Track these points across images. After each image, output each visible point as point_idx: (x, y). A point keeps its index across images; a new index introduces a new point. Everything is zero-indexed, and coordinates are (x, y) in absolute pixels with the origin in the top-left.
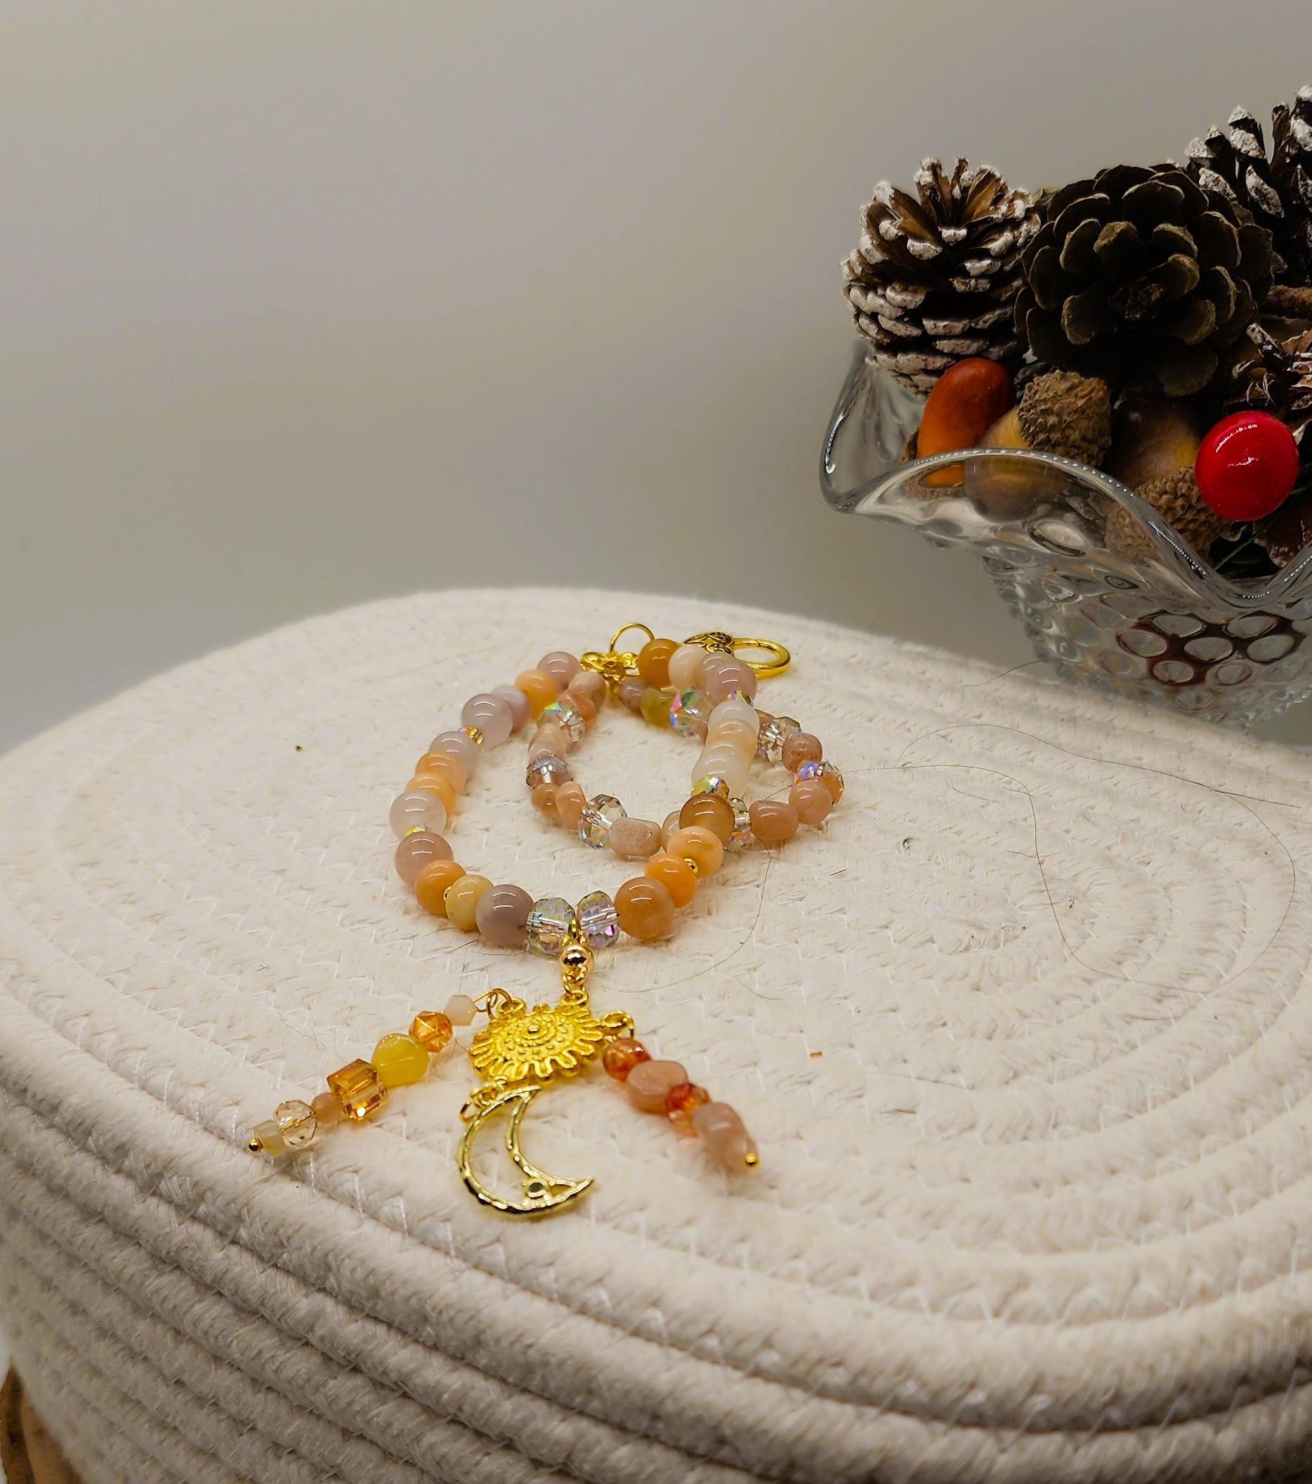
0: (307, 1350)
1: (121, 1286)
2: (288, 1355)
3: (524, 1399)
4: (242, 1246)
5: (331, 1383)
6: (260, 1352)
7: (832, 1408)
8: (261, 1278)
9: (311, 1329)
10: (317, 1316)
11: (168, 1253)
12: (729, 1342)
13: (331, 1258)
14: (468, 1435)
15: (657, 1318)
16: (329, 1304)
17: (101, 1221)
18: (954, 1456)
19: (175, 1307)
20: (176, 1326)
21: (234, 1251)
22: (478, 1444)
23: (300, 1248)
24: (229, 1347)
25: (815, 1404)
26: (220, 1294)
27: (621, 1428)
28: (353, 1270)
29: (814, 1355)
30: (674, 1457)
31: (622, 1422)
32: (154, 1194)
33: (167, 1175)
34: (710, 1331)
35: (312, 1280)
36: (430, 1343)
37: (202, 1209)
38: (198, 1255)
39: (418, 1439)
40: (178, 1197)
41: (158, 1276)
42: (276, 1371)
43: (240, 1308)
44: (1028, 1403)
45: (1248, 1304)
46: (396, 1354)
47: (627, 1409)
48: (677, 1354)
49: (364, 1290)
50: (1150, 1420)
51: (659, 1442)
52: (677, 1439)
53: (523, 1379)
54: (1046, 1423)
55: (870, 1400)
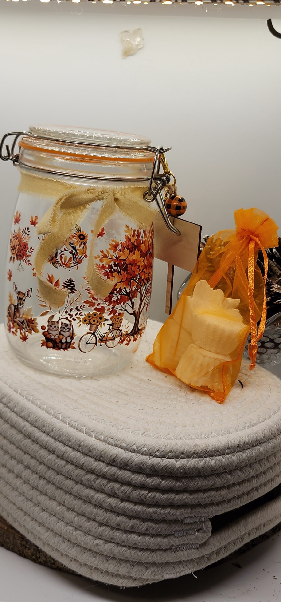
0: (21, 434)
3: (58, 442)
5: (24, 441)
7: (110, 446)
8: (16, 419)
9: (23, 429)
10: (25, 426)
12: (95, 433)
13: (30, 414)
14: (47, 451)
15: (84, 429)
18: (128, 457)
21: (13, 413)
22: (48, 453)
23: (25, 412)
25: (107, 445)
26: (8, 423)
27: (74, 449)
28: (34, 416)
29: (109, 436)
30: (82, 454)
31: (74, 447)
34: (93, 431)
35: (25, 418)
36: (44, 431)
37: (9, 405)
39: (38, 452)
42: (15, 438)
43: (11, 426)
44: (143, 449)
45: (187, 441)
46: (37, 434)
47: (75, 444)
48: (86, 435)
49: (34, 420)
50: (164, 457)
51: (79, 451)
52: (82, 451)
53: (58, 438)
54: (145, 453)
55: (116, 446)
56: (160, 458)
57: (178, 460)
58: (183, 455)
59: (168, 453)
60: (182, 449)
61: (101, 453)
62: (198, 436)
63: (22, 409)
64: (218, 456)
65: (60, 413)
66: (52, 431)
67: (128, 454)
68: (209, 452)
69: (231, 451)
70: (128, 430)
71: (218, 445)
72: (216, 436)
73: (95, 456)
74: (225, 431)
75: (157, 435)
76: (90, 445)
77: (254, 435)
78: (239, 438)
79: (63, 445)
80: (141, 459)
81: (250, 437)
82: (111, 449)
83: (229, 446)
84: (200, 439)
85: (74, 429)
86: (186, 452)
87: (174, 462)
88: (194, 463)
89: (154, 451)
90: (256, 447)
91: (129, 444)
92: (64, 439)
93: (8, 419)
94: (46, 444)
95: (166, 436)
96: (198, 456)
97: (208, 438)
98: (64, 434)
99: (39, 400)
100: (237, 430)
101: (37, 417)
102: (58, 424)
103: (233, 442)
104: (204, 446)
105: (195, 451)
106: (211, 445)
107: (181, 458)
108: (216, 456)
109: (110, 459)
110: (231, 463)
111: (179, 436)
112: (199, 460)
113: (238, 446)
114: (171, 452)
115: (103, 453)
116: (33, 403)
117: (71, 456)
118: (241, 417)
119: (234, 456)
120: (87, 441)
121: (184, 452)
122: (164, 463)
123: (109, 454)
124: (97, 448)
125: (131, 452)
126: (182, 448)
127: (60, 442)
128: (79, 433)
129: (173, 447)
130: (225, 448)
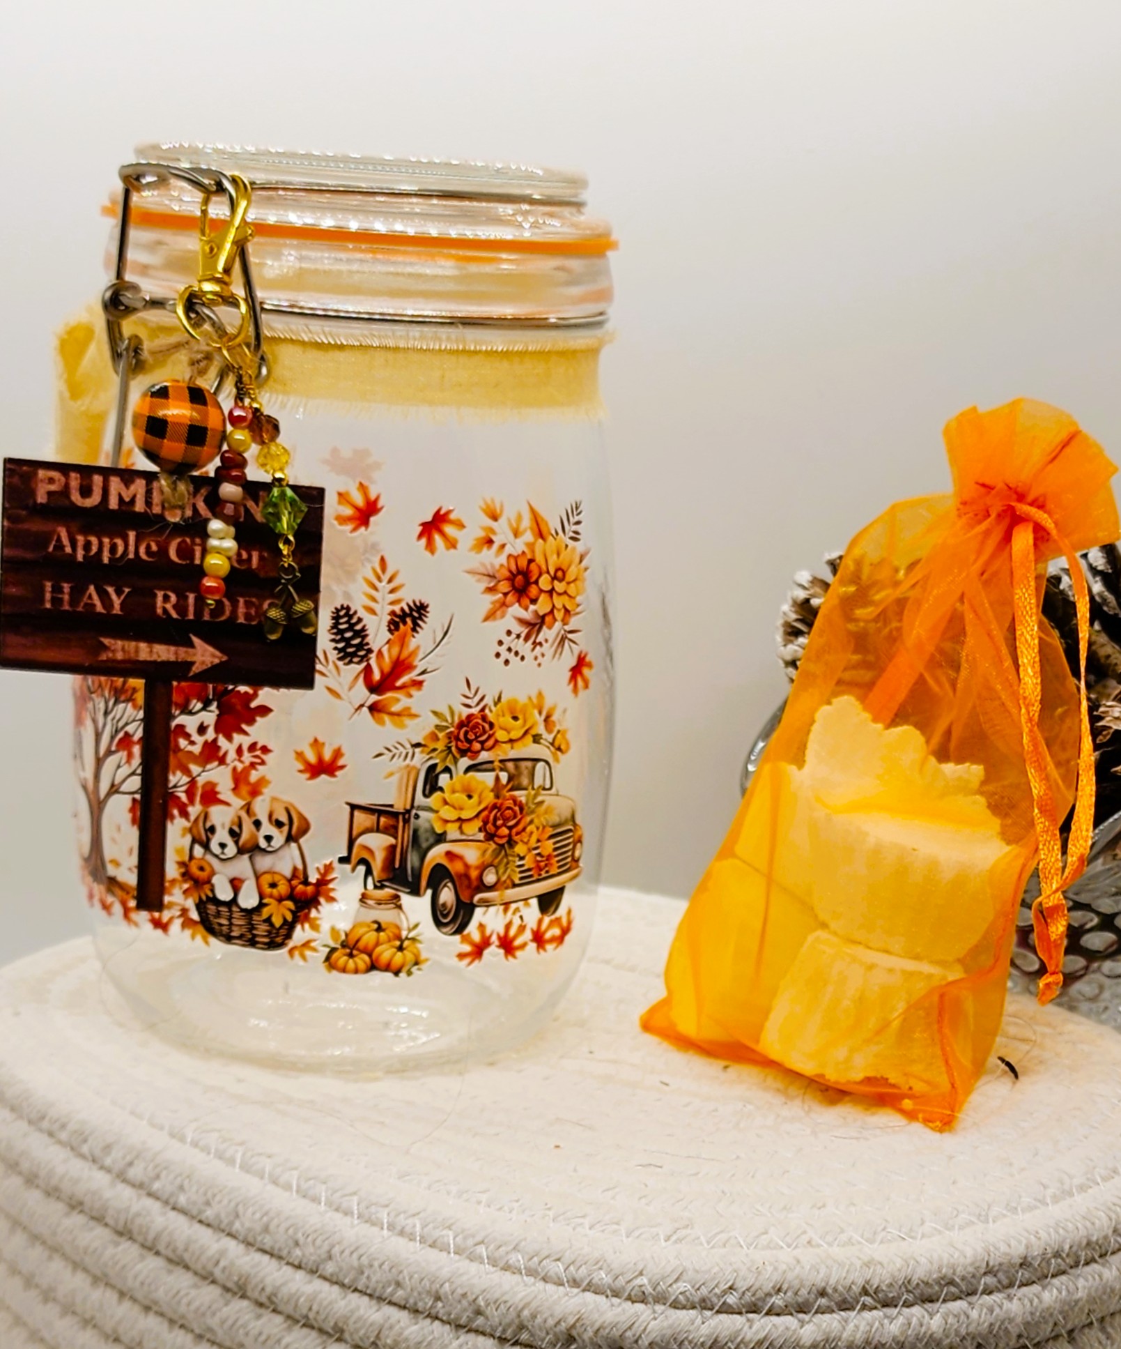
7: (550, 1287)
12: (492, 1247)
14: (314, 1334)
15: (449, 1237)
18: (623, 1318)
21: (173, 1214)
22: (319, 1341)
25: (541, 1285)
27: (415, 1311)
28: (254, 1214)
29: (545, 1253)
30: (447, 1328)
31: (415, 1304)
34: (482, 1242)
35: (223, 1226)
36: (296, 1263)
39: (279, 1341)
42: (189, 1304)
43: (170, 1260)
44: (674, 1286)
45: (837, 1252)
46: (273, 1274)
47: (420, 1294)
48: (457, 1257)
49: (258, 1228)
50: (754, 1309)
51: (437, 1318)
52: (450, 1314)
53: (355, 1280)
54: (684, 1302)
55: (575, 1283)
56: (740, 1313)
57: (806, 1317)
58: (823, 1301)
59: (769, 1295)
60: (819, 1280)
61: (519, 1316)
62: (875, 1233)
63: (205, 1194)
64: (955, 1300)
65: (355, 1193)
66: (330, 1258)
67: (620, 1309)
68: (918, 1284)
69: (999, 1282)
70: (615, 1227)
71: (952, 1261)
72: (940, 1232)
73: (500, 1329)
74: (970, 1214)
75: (724, 1236)
76: (477, 1291)
77: (1080, 1226)
78: (1026, 1234)
79: (374, 1302)
80: (670, 1321)
81: (1066, 1231)
82: (556, 1297)
83: (991, 1264)
84: (882, 1242)
85: (412, 1243)
86: (835, 1290)
87: (793, 1328)
88: (868, 1328)
89: (716, 1290)
90: (1088, 1269)
91: (622, 1274)
92: (377, 1282)
93: (156, 1239)
94: (310, 1309)
95: (758, 1237)
96: (879, 1302)
97: (912, 1238)
98: (376, 1264)
99: (269, 1157)
100: (1016, 1209)
101: (266, 1214)
102: (350, 1231)
103: (1004, 1248)
104: (898, 1266)
105: (868, 1282)
106: (923, 1260)
107: (816, 1312)
108: (944, 1301)
109: (555, 1334)
110: (1003, 1323)
111: (803, 1236)
112: (886, 1316)
113: (1024, 1264)
114: (779, 1290)
115: (526, 1313)
116: (246, 1168)
117: (406, 1340)
118: (1023, 1169)
119: (1010, 1298)
120: (465, 1278)
121: (830, 1291)
122: (757, 1333)
123: (552, 1315)
124: (505, 1298)
125: (633, 1302)
126: (821, 1275)
127: (365, 1294)
128: (433, 1254)
129: (785, 1272)
130: (977, 1268)
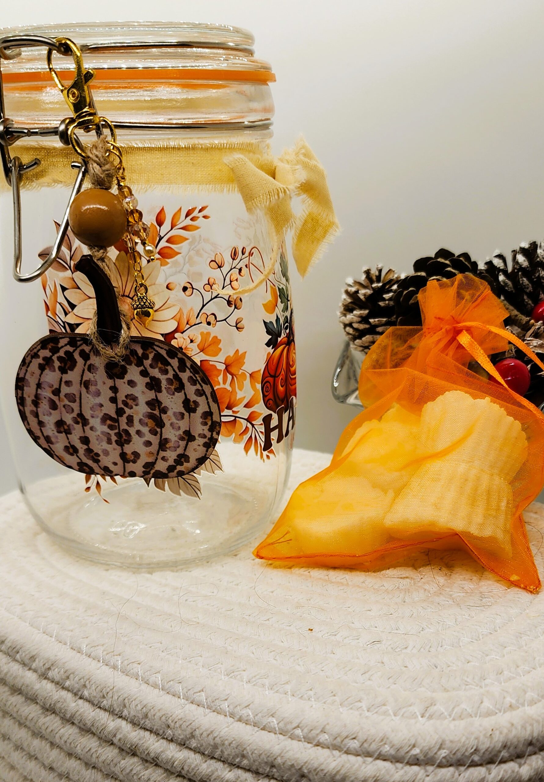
1: (28, 723)
2: (103, 749)
4: (84, 700)
6: (90, 749)
11: (50, 705)
16: (124, 723)
17: (19, 694)
19: (52, 731)
20: (51, 740)
24: (76, 747)
32: (46, 678)
33: (52, 668)
38: (65, 704)
40: (57, 679)
41: (45, 717)
